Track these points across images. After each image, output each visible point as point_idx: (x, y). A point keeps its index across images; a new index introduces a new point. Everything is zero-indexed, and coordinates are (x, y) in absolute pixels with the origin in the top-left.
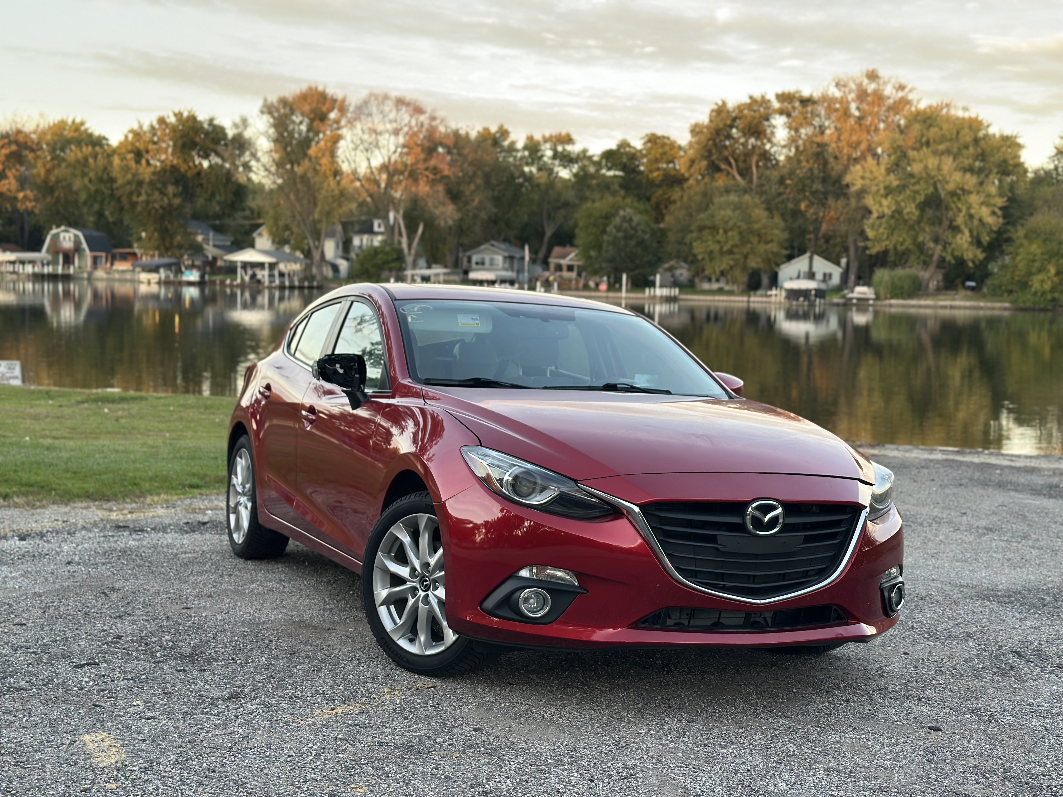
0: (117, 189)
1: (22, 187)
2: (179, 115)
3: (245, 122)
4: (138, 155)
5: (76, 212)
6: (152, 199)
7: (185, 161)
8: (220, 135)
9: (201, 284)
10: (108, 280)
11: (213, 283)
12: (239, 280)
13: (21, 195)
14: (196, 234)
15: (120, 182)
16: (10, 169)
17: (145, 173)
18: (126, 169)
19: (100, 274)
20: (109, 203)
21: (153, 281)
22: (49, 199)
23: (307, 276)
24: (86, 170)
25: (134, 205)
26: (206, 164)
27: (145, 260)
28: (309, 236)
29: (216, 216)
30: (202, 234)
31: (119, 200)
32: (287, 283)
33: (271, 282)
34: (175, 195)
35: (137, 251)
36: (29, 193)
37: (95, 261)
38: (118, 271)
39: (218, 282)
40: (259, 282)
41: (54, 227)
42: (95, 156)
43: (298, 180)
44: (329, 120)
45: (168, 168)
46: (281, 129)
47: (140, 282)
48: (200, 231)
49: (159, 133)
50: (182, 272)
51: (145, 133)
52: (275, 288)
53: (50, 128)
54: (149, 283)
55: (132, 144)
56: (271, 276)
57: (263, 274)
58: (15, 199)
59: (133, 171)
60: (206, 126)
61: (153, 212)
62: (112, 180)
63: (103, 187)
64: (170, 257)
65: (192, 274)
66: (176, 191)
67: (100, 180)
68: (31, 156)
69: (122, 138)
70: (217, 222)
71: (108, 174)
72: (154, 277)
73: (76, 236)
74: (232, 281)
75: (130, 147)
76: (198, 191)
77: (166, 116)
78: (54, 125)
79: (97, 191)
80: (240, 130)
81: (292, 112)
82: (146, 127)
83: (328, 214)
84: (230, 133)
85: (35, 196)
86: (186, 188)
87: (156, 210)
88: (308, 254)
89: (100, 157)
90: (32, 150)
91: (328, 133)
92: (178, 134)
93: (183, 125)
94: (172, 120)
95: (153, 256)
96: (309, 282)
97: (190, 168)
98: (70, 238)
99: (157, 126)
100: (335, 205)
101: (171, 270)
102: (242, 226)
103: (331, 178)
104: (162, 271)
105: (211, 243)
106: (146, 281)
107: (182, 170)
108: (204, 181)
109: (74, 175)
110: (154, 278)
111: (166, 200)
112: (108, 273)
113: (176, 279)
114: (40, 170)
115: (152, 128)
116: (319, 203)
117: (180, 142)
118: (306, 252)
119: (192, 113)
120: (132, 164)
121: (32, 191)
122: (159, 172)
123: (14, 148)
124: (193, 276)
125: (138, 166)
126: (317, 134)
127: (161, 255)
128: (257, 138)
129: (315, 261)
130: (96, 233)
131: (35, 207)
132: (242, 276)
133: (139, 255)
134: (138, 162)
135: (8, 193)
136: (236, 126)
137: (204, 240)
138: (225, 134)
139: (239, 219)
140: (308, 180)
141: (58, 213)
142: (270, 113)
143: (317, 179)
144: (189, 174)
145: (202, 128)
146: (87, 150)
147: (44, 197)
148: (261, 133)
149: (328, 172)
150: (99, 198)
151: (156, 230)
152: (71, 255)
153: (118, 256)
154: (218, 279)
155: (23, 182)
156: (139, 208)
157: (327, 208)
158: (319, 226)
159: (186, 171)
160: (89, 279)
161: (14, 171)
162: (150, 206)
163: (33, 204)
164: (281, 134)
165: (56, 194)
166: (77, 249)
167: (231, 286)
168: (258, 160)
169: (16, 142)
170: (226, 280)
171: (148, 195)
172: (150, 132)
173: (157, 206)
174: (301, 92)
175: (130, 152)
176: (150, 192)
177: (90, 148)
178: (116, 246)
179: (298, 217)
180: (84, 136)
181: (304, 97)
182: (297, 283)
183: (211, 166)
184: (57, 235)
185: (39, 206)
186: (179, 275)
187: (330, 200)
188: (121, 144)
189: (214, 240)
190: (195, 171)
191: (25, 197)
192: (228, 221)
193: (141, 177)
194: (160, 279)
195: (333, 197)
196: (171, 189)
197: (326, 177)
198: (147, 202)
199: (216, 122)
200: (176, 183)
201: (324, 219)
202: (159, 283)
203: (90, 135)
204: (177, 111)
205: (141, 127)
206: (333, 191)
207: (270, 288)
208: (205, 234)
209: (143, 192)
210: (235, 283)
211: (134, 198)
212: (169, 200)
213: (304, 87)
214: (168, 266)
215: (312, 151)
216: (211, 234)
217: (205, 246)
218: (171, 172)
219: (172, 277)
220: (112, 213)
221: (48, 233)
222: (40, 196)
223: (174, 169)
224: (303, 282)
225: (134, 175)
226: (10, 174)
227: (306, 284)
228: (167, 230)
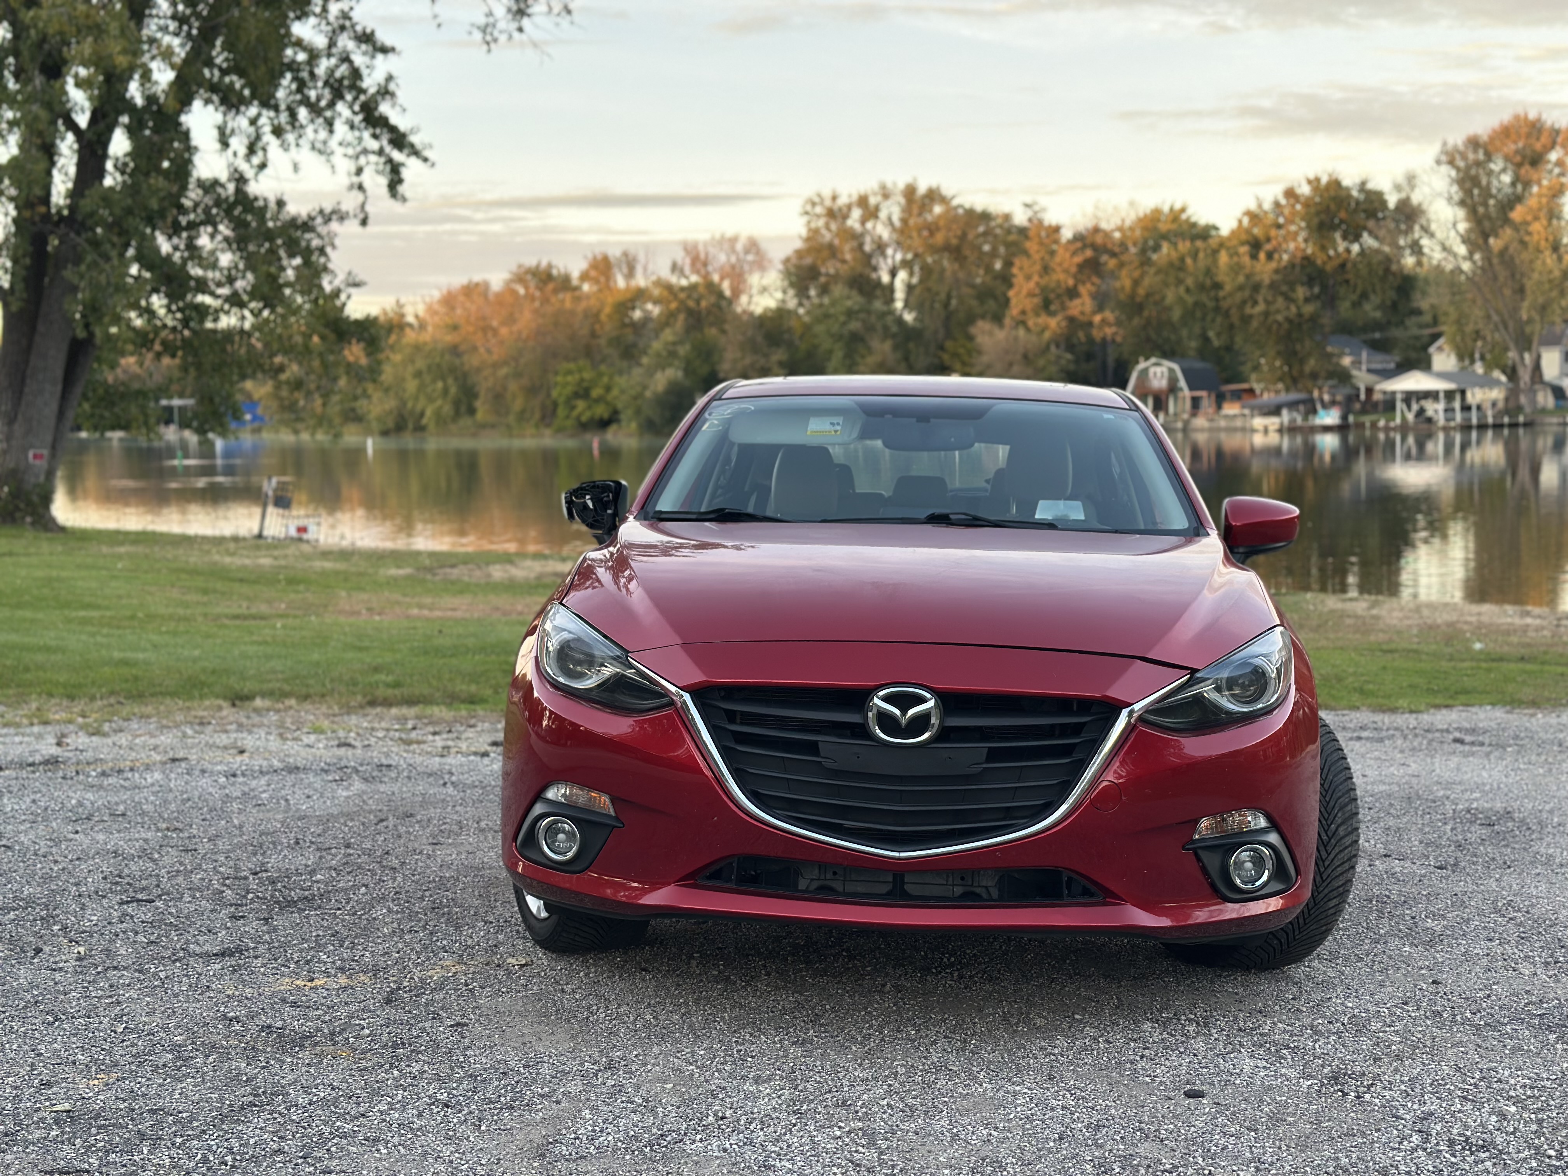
0: (1224, 298)
1: (1100, 308)
2: (1315, 183)
3: (1411, 179)
4: (1255, 245)
5: (1173, 337)
6: (1273, 308)
7: (1323, 248)
8: (1376, 204)
9: (1342, 429)
10: (1211, 430)
11: (1360, 426)
12: (1398, 420)
13: (1097, 319)
14: (1341, 355)
15: (1228, 288)
16: (1084, 283)
17: (1265, 270)
18: (1236, 269)
19: (1200, 422)
20: (1213, 321)
21: (1272, 428)
22: (1136, 321)
23: (1512, 407)
24: (1182, 275)
25: (1246, 320)
26: (1355, 248)
27: (1267, 397)
28: (1511, 345)
29: (1377, 326)
30: (1350, 354)
31: (1227, 314)
32: (1474, 421)
33: (1447, 420)
34: (1307, 300)
35: (1257, 387)
36: (1109, 315)
37: (1196, 403)
38: (1227, 417)
39: (1368, 425)
40: (1429, 420)
41: (1141, 359)
42: (1195, 255)
43: (1495, 261)
44: (1548, 162)
45: (1298, 261)
46: (1468, 185)
47: (1253, 431)
48: (1347, 350)
49: (1286, 211)
50: (1314, 412)
51: (1266, 213)
52: (1454, 428)
53: (1140, 220)
54: (1266, 431)
55: (1248, 231)
56: (1449, 410)
57: (1435, 409)
58: (1090, 324)
59: (1247, 271)
60: (1355, 193)
61: (1275, 327)
62: (1218, 286)
63: (1204, 298)
64: (1299, 391)
65: (1328, 415)
66: (1308, 294)
67: (1201, 287)
68: (1112, 263)
69: (1234, 225)
70: (1377, 335)
71: (1211, 278)
72: (1273, 422)
73: (1171, 371)
74: (1388, 421)
75: (1244, 237)
76: (1342, 291)
77: (1296, 185)
78: (1146, 216)
79: (1196, 304)
80: (1403, 195)
81: (1489, 157)
82: (1267, 206)
83: (1543, 309)
84: (1392, 200)
85: (1117, 318)
86: (1324, 287)
87: (1279, 324)
88: (1512, 373)
89: (1201, 255)
90: (1113, 255)
91: (1545, 182)
92: (1313, 210)
93: (1321, 196)
94: (1305, 190)
95: (1277, 392)
96: (1510, 417)
97: (1330, 257)
98: (1162, 373)
99: (1283, 201)
100: (1554, 294)
101: (1298, 410)
102: (1417, 338)
103: (1548, 253)
104: (1285, 412)
105: (1364, 367)
106: (1261, 428)
107: (1319, 262)
108: (1350, 276)
109: (1166, 285)
110: (1273, 424)
111: (1293, 309)
112: (1211, 420)
113: (1306, 424)
114: (1125, 282)
115: (1277, 204)
116: (1528, 292)
117: (1316, 221)
118: (1509, 371)
119: (1334, 177)
120: (1246, 260)
121: (1113, 312)
122: (1285, 268)
123: (1089, 253)
124: (1330, 417)
125: (1255, 262)
126: (1527, 184)
127: (1287, 390)
128: (1431, 203)
129: (1522, 385)
130: (1199, 365)
131: (1115, 334)
132: (1405, 414)
133: (1258, 392)
134: (1254, 257)
135: (1081, 318)
136: (1398, 188)
137: (1353, 363)
138: (1384, 203)
139: (1412, 329)
140: (1512, 258)
141: (1148, 340)
142: (1451, 162)
143: (1525, 256)
144: (1329, 268)
145: (1349, 196)
146: (1184, 246)
147: (1130, 319)
148: (1440, 195)
149: (1543, 243)
150: (1198, 314)
151: (1279, 353)
152: (1163, 397)
153: (1228, 395)
154: (1367, 420)
155: (1101, 301)
156: (1255, 324)
157: (1541, 300)
158: (1528, 330)
159: (1324, 263)
160: (1185, 430)
161: (1089, 286)
162: (1271, 319)
163: (1113, 329)
164: (1468, 193)
165: (1146, 313)
166: (1173, 388)
167: (1387, 429)
168: (1432, 235)
169: (1094, 247)
170: (1378, 420)
171: (1267, 302)
172: (1274, 211)
173: (1280, 318)
174: (1501, 125)
175: (1243, 243)
176: (1270, 298)
177: (1188, 244)
178: (1228, 381)
179: (1495, 318)
180: (1185, 227)
181: (1505, 132)
182: (1490, 420)
183: (1362, 253)
184: (1145, 371)
185: (1121, 332)
186: (1310, 417)
187: (1547, 286)
188: (1233, 233)
189: (1369, 362)
190: (1336, 262)
191: (1104, 321)
192: (1396, 333)
193: (1257, 278)
194: (1282, 424)
195: (1550, 281)
196: (1301, 292)
197: (1539, 251)
198: (1266, 314)
199: (1370, 186)
200: (1310, 282)
201: (1537, 318)
202: (1280, 431)
203: (1194, 225)
204: (1311, 176)
205: (1260, 206)
206: (1551, 272)
207: (1446, 429)
208: (1356, 354)
209: (1260, 299)
210: (1392, 424)
211: (1248, 310)
212: (1298, 308)
213: (1505, 117)
214: (1292, 405)
215: (1517, 214)
216: (1364, 355)
217: (1355, 372)
218: (1303, 267)
219: (1299, 420)
220: (1218, 335)
221: (1133, 368)
222: (1123, 317)
223: (1307, 260)
224: (1502, 417)
225: (1248, 277)
226: (1083, 290)
227: (1506, 420)
228: (1295, 353)
